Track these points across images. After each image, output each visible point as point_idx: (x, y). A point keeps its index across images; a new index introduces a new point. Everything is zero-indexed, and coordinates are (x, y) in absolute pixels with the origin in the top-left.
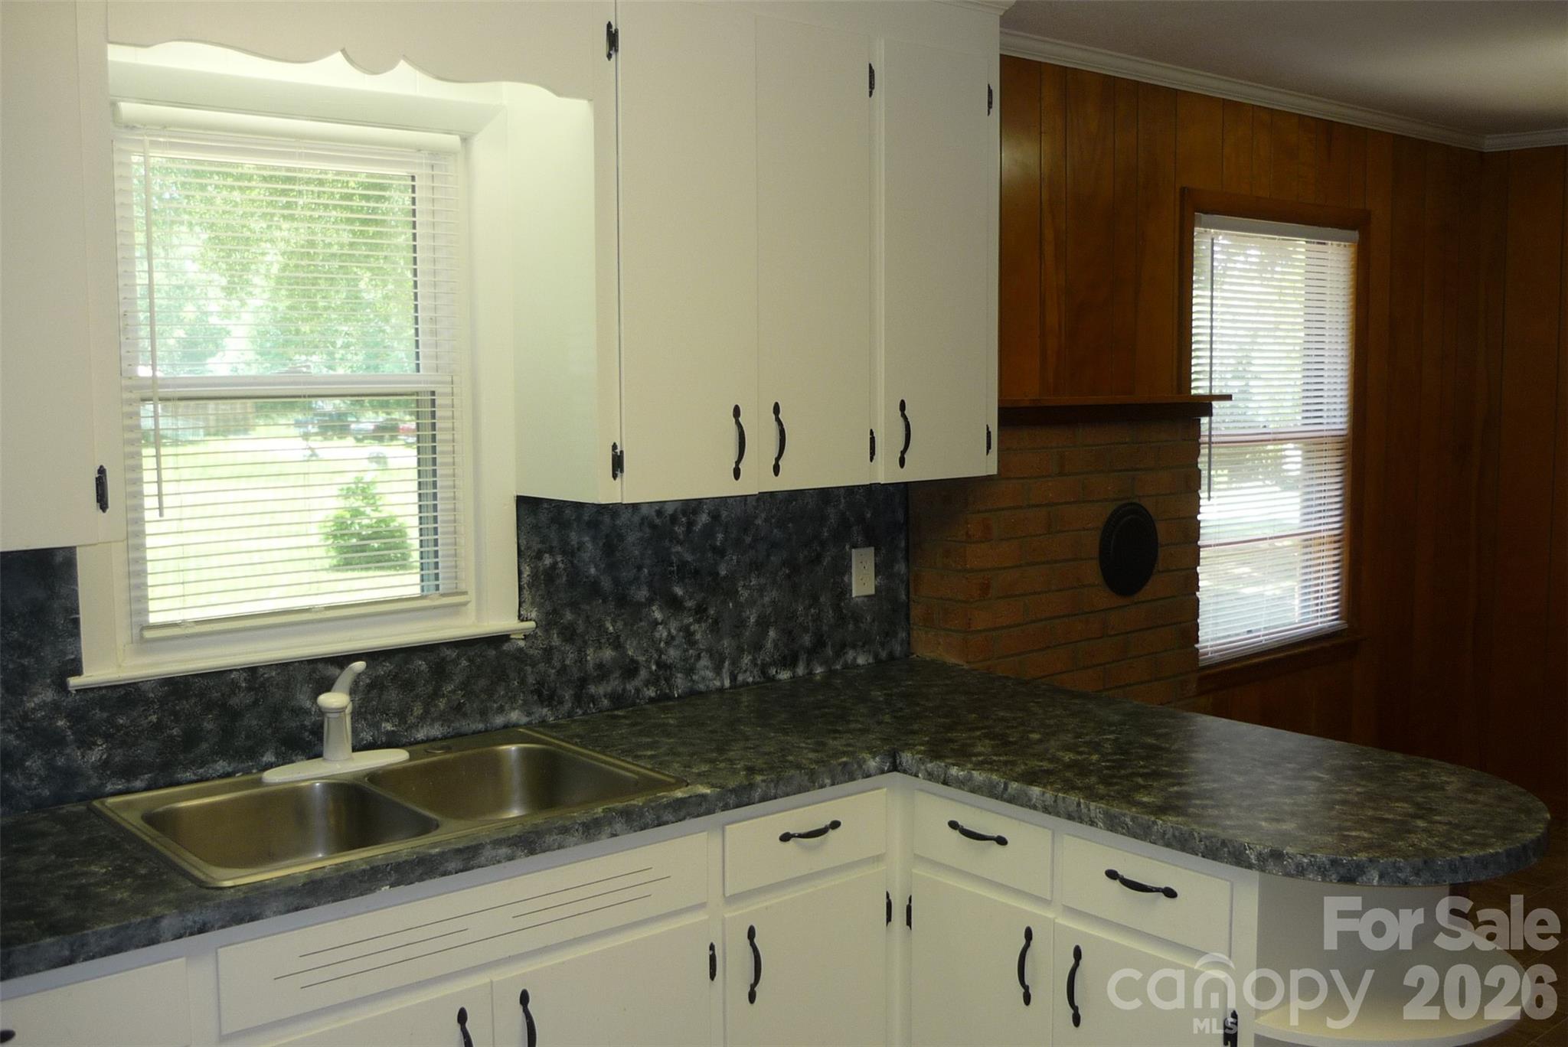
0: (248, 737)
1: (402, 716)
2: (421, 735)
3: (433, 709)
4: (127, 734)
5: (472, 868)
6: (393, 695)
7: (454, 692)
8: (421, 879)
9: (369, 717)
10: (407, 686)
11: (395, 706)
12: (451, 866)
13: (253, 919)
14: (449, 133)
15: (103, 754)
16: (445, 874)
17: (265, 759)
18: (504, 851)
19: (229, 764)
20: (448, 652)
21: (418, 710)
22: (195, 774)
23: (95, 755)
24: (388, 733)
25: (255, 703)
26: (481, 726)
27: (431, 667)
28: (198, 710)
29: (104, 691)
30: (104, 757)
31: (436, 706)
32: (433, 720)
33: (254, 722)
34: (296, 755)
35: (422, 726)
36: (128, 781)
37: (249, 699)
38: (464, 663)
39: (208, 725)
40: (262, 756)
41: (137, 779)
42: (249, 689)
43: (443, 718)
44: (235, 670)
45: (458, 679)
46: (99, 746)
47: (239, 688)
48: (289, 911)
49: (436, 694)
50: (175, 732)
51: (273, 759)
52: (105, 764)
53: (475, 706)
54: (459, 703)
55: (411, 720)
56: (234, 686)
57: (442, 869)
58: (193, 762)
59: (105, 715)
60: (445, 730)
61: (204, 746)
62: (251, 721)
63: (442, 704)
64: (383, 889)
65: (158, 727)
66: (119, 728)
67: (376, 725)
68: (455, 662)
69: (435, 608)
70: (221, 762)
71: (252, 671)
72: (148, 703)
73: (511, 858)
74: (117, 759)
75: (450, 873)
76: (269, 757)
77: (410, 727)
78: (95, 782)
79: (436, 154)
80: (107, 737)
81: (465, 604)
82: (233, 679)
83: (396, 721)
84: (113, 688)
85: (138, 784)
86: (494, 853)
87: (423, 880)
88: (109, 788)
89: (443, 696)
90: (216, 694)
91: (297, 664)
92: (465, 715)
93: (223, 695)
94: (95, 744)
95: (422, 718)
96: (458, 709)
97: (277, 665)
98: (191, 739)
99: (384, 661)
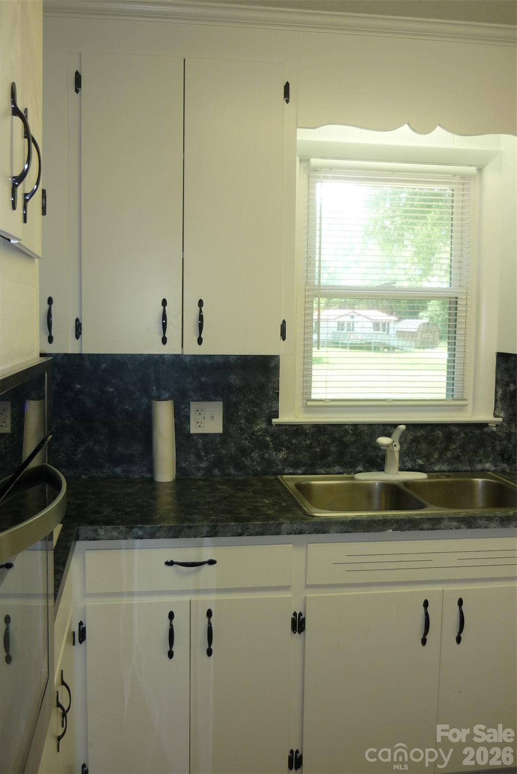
0: (351, 457)
1: (428, 457)
2: (436, 468)
3: (444, 456)
4: (296, 448)
5: (437, 529)
6: (423, 446)
7: (456, 449)
8: (409, 530)
9: (410, 455)
10: (432, 443)
11: (424, 452)
12: (426, 526)
13: (323, 533)
14: (470, 166)
15: (285, 455)
16: (422, 529)
17: (358, 469)
18: (454, 524)
19: (341, 468)
20: (454, 429)
21: (436, 456)
22: (325, 471)
23: (282, 455)
24: (420, 465)
25: (356, 441)
26: (469, 468)
27: (444, 435)
28: (328, 441)
29: (287, 427)
30: (285, 456)
31: (446, 455)
32: (444, 462)
33: (354, 450)
34: (373, 469)
35: (438, 465)
36: (295, 469)
37: (353, 439)
38: (462, 435)
39: (333, 449)
40: (357, 467)
41: (298, 469)
42: (353, 434)
43: (449, 461)
44: (348, 424)
45: (458, 443)
46: (283, 451)
47: (349, 433)
48: (341, 532)
49: (446, 449)
50: (317, 449)
51: (362, 469)
52: (285, 460)
53: (466, 458)
54: (458, 455)
55: (432, 460)
56: (346, 432)
57: (421, 527)
58: (324, 465)
59: (287, 438)
60: (450, 468)
61: (330, 458)
62: (353, 450)
63: (449, 454)
64: (389, 531)
65: (310, 447)
66: (292, 444)
67: (414, 460)
68: (458, 434)
69: (449, 406)
70: (337, 467)
71: (355, 426)
72: (306, 434)
73: (458, 528)
74: (291, 458)
75: (424, 530)
76: (360, 468)
77: (432, 463)
78: (280, 467)
79: (464, 177)
80: (288, 448)
81: (466, 406)
82: (345, 429)
83: (424, 460)
84: (291, 426)
85: (299, 471)
86: (449, 524)
87: (410, 530)
88: (286, 471)
89: (450, 450)
90: (337, 435)
91: (377, 425)
92: (461, 462)
93: (340, 435)
94: (282, 450)
95: (438, 460)
96: (458, 458)
97: (367, 424)
98: (325, 454)
99: (420, 429)
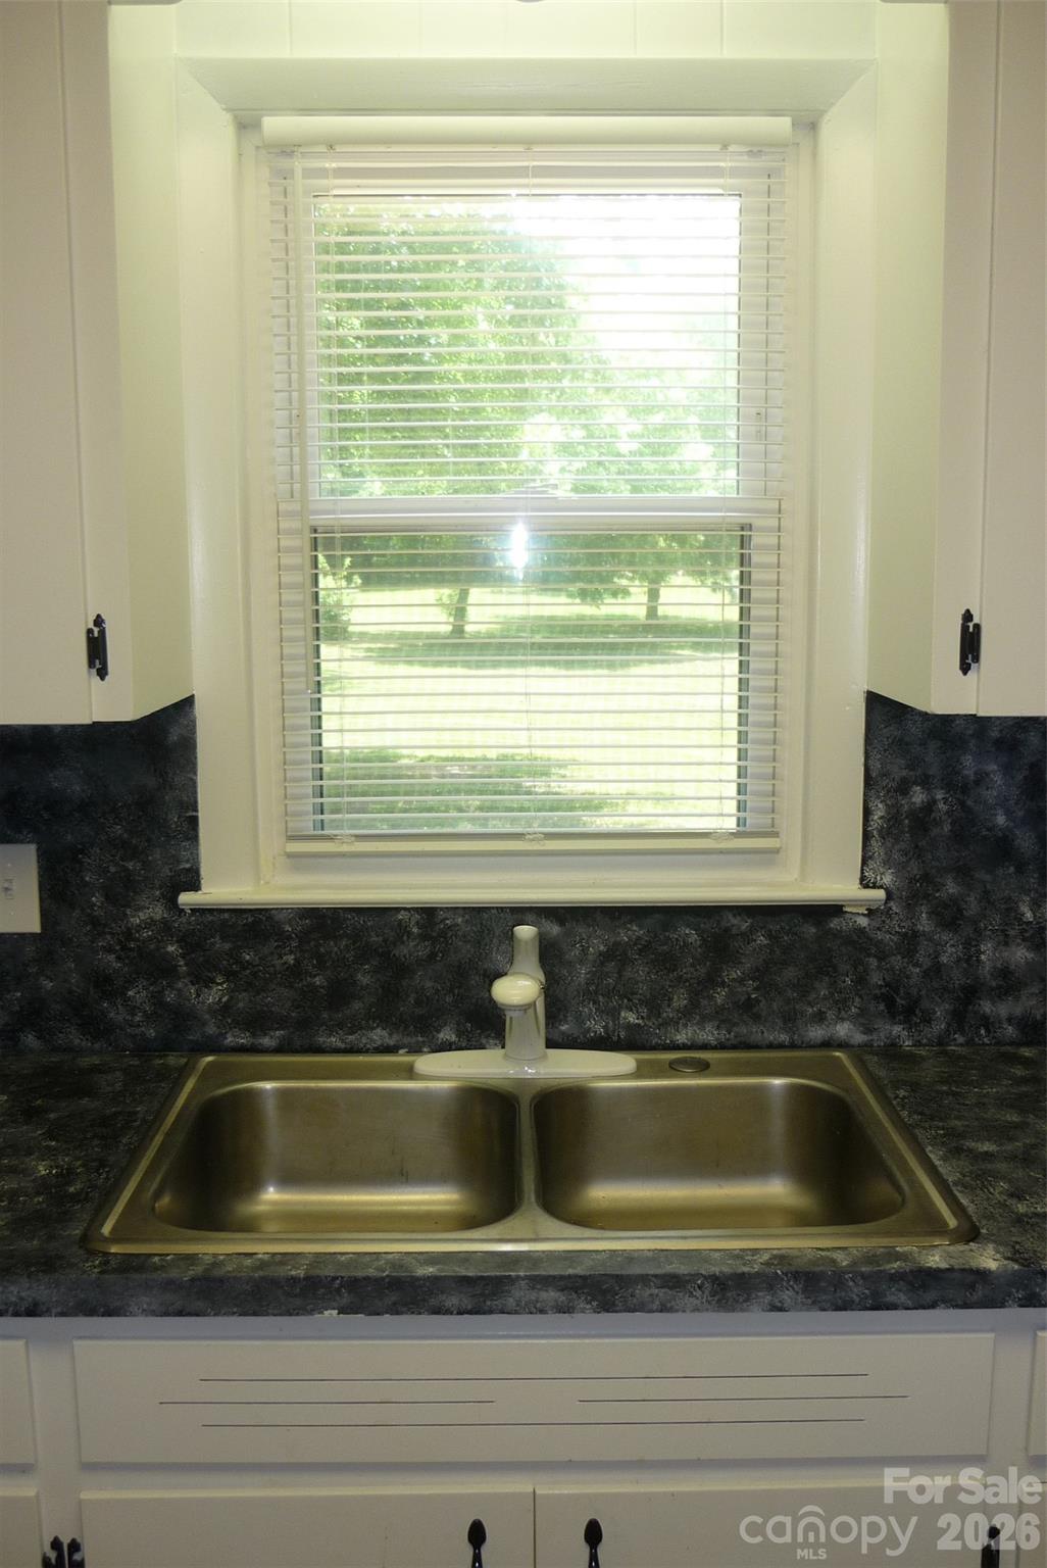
0: (418, 1003)
1: (653, 1005)
2: (681, 1037)
3: (704, 1002)
4: (255, 974)
5: (491, 1312)
6: (640, 973)
7: (741, 981)
8: (395, 1310)
9: (601, 998)
10: (667, 963)
11: (643, 989)
12: (452, 1301)
14: (775, 112)
15: (223, 996)
16: (437, 1311)
17: (441, 1035)
18: (551, 1295)
19: (390, 1035)
20: (735, 921)
21: (680, 1000)
22: (343, 1041)
23: (215, 995)
24: (629, 1027)
25: (432, 956)
26: (784, 1037)
27: (703, 940)
28: (350, 956)
29: (226, 915)
30: (224, 1000)
31: (711, 998)
32: (704, 1019)
33: (429, 984)
34: (488, 1037)
35: (685, 1026)
36: (254, 1035)
37: (423, 951)
38: (762, 940)
39: (364, 979)
40: (438, 1032)
41: (265, 1035)
42: (424, 937)
43: (721, 1017)
44: (405, 909)
45: (748, 964)
46: (218, 984)
47: (409, 934)
48: (166, 1314)
49: (712, 980)
50: (318, 981)
51: (454, 1038)
52: (224, 1010)
53: (775, 1006)
54: (749, 998)
55: (668, 1013)
56: (402, 931)
57: (433, 1302)
58: (341, 1025)
59: (227, 946)
60: (723, 1035)
61: (357, 1005)
62: (424, 981)
63: (720, 996)
64: (326, 1313)
65: (296, 971)
66: (244, 966)
67: (614, 1014)
68: (747, 936)
69: (721, 852)
70: (379, 1030)
71: (429, 913)
72: (283, 937)
73: (565, 1309)
74: (241, 1005)
75: (448, 1312)
76: (447, 1034)
77: (665, 1024)
78: (211, 1029)
79: (757, 147)
80: (230, 975)
81: (777, 851)
82: (401, 920)
83: (644, 1011)
84: (238, 912)
85: (266, 1041)
86: (533, 1296)
87: (398, 1313)
88: (229, 1040)
89: (723, 985)
90: (376, 939)
91: (493, 911)
92: (757, 1018)
93: (385, 941)
94: (213, 981)
95: (687, 1014)
96: (748, 1007)
97: (464, 908)
98: (339, 994)
99: (631, 922)
